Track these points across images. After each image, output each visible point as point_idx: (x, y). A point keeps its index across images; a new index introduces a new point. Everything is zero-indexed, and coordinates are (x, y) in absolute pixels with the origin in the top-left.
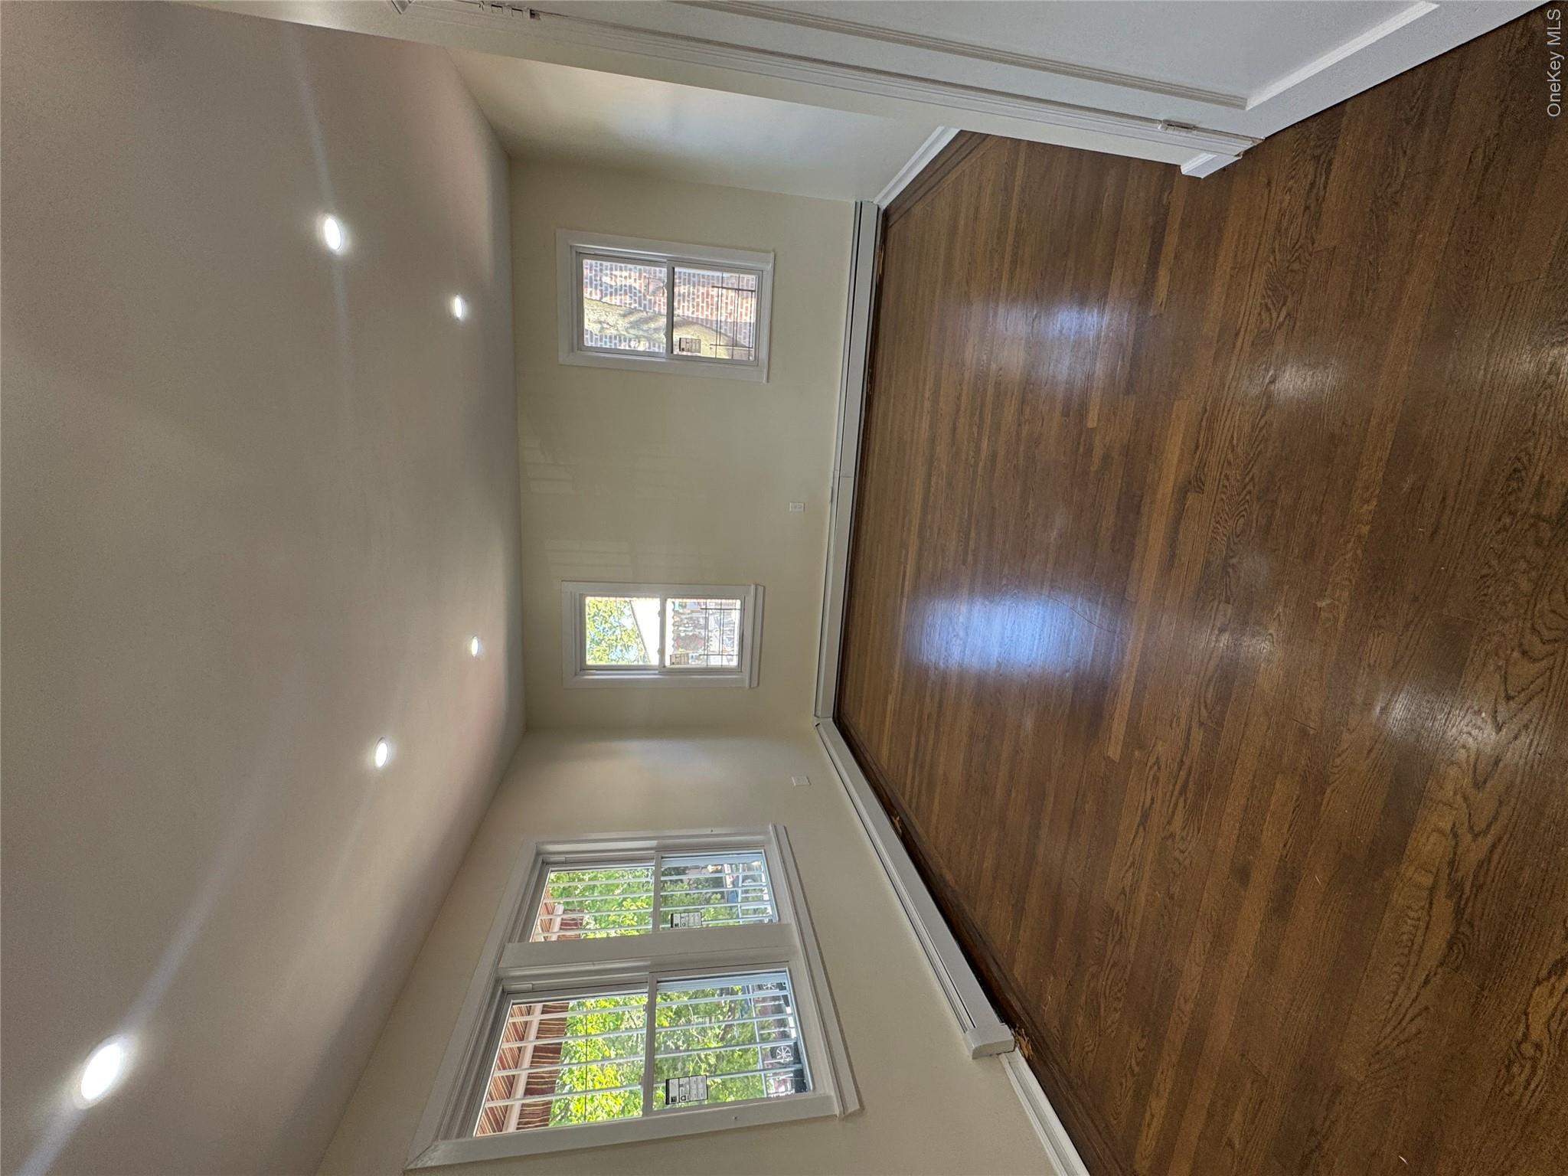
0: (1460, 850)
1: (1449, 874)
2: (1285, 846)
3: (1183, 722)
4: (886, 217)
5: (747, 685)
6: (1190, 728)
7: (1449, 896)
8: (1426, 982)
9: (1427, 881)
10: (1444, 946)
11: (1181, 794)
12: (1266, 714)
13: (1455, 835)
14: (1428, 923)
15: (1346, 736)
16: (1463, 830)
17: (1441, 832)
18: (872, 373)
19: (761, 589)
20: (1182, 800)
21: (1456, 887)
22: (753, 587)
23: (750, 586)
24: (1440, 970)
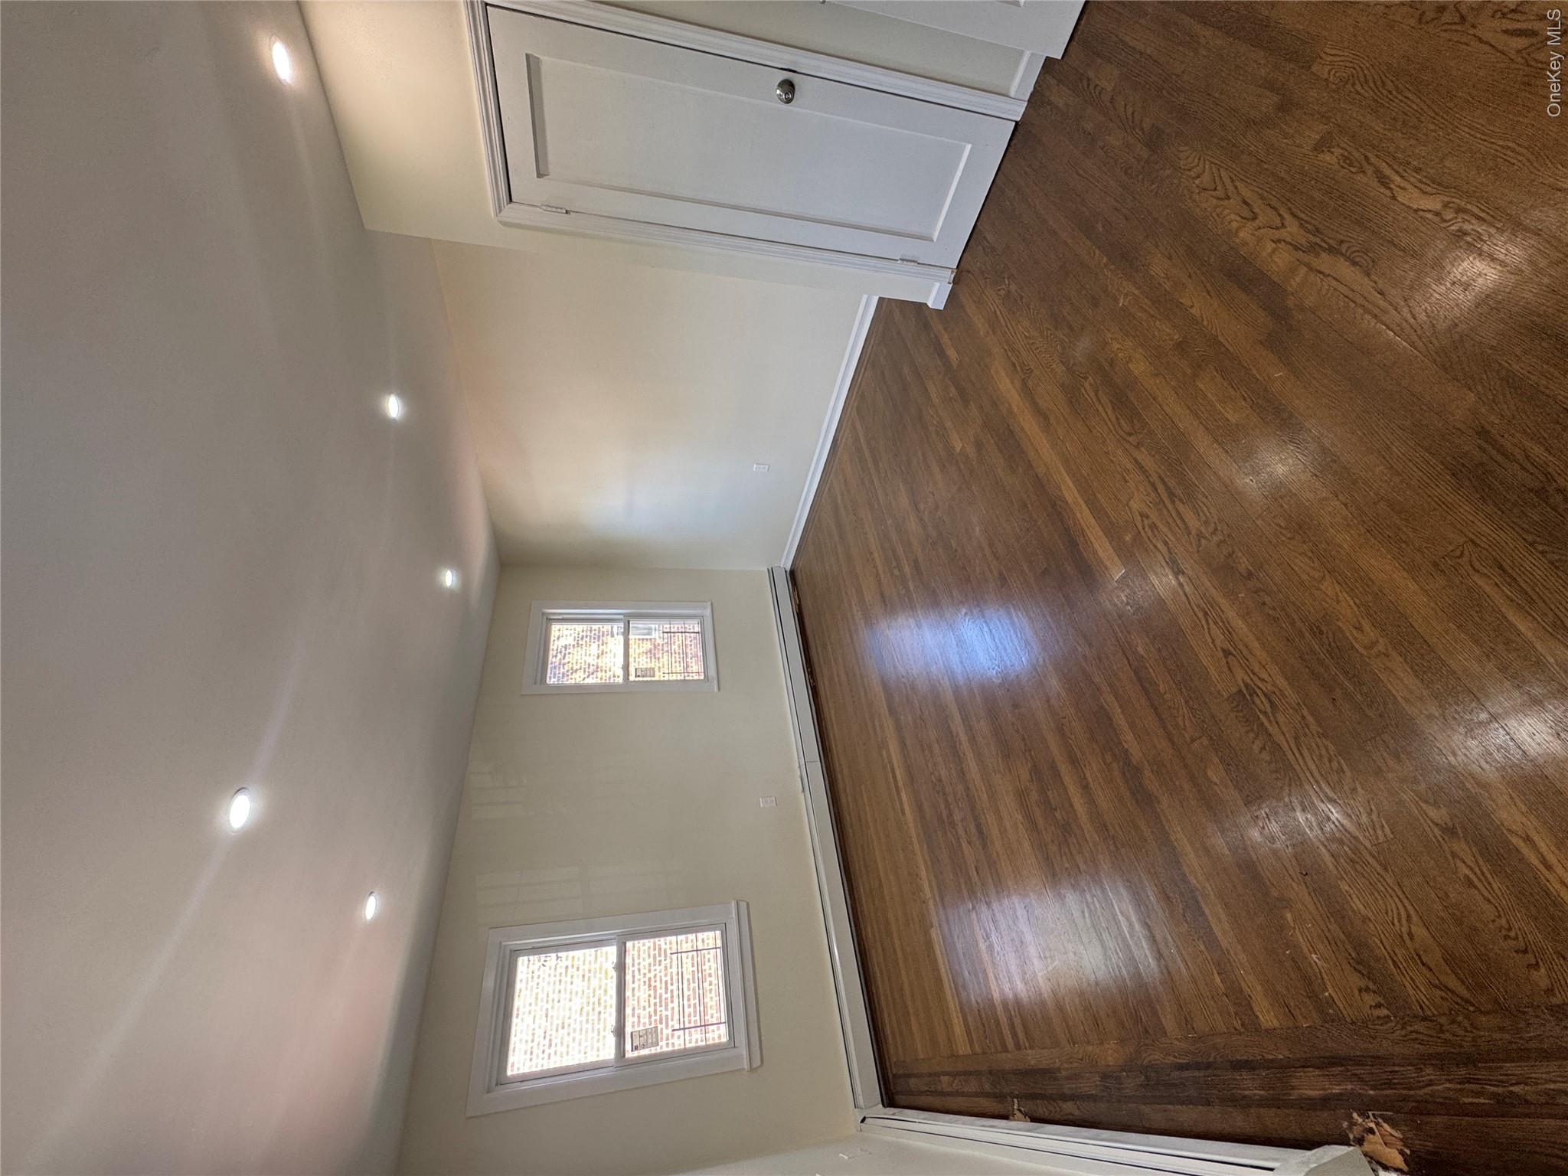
0: (1289, 239)
1: (1304, 252)
2: (1245, 399)
3: (1129, 466)
4: (792, 574)
5: (746, 1066)
6: (1136, 461)
7: (1317, 255)
8: (1381, 293)
9: (1303, 270)
10: (1353, 269)
11: (1173, 502)
12: (1157, 375)
13: (1279, 241)
14: (1334, 278)
15: (1193, 311)
16: (1277, 234)
17: (1274, 251)
18: (811, 671)
19: (743, 905)
20: (1177, 502)
21: (1313, 248)
22: (733, 904)
23: (730, 903)
24: (1373, 277)
